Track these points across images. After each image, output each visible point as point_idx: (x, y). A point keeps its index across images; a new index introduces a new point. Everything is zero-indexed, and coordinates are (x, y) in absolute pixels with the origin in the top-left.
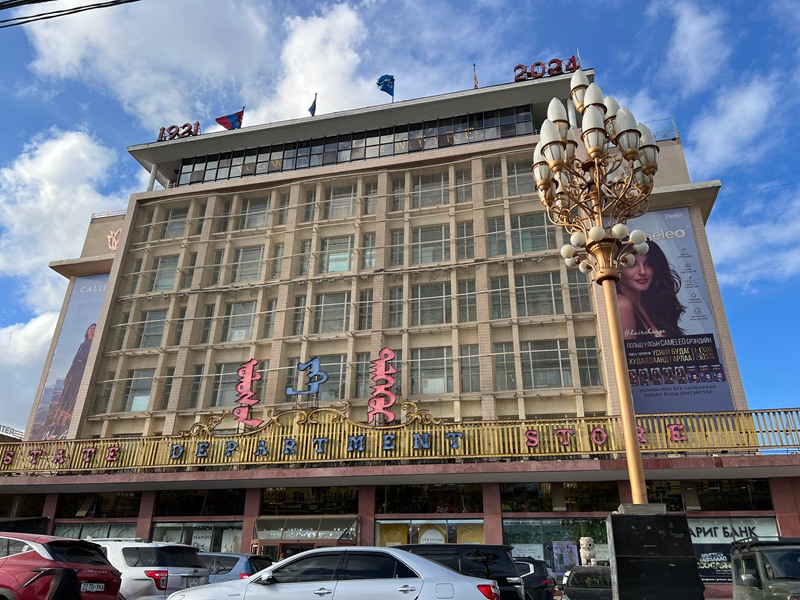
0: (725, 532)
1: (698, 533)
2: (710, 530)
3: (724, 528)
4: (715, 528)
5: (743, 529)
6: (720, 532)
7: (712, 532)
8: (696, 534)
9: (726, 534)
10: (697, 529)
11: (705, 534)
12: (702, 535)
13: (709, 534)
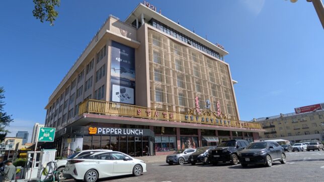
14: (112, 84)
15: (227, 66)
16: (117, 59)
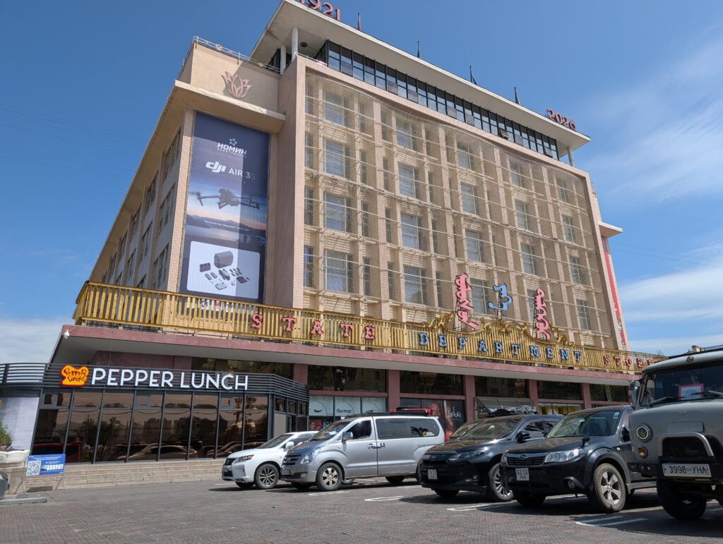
14: (188, 239)
15: (583, 179)
16: (208, 165)
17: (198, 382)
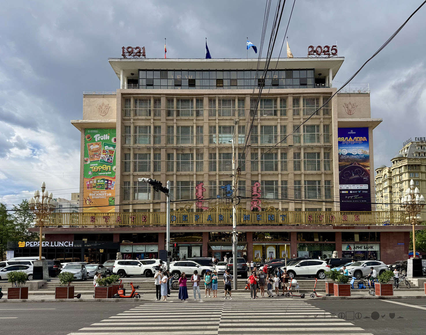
0: (364, 248)
1: (357, 248)
2: (360, 247)
3: (364, 246)
4: (362, 246)
5: (370, 247)
6: (363, 247)
7: (361, 248)
8: (356, 248)
9: (365, 248)
10: (357, 246)
11: (359, 248)
12: (358, 248)
13: (360, 248)
17: (56, 244)
